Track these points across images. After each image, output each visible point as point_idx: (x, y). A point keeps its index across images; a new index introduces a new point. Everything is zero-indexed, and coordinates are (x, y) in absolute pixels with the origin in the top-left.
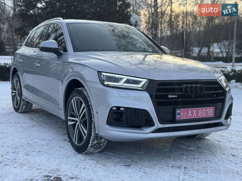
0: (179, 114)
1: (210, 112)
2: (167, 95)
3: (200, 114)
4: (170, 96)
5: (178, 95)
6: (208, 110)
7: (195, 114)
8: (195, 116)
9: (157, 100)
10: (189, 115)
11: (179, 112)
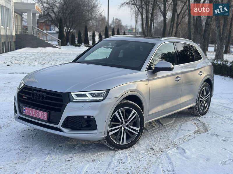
0: (25, 110)
1: (44, 116)
2: (23, 96)
3: (37, 115)
4: (24, 97)
5: (28, 98)
6: (43, 113)
7: (34, 113)
8: (33, 115)
9: (20, 98)
10: (30, 113)
11: (24, 109)
